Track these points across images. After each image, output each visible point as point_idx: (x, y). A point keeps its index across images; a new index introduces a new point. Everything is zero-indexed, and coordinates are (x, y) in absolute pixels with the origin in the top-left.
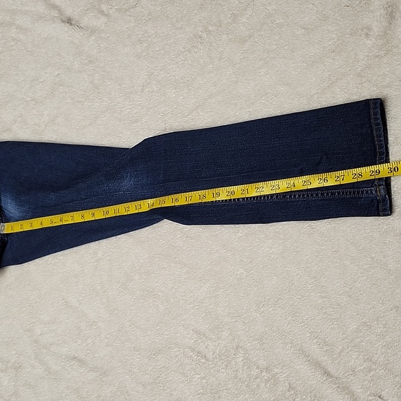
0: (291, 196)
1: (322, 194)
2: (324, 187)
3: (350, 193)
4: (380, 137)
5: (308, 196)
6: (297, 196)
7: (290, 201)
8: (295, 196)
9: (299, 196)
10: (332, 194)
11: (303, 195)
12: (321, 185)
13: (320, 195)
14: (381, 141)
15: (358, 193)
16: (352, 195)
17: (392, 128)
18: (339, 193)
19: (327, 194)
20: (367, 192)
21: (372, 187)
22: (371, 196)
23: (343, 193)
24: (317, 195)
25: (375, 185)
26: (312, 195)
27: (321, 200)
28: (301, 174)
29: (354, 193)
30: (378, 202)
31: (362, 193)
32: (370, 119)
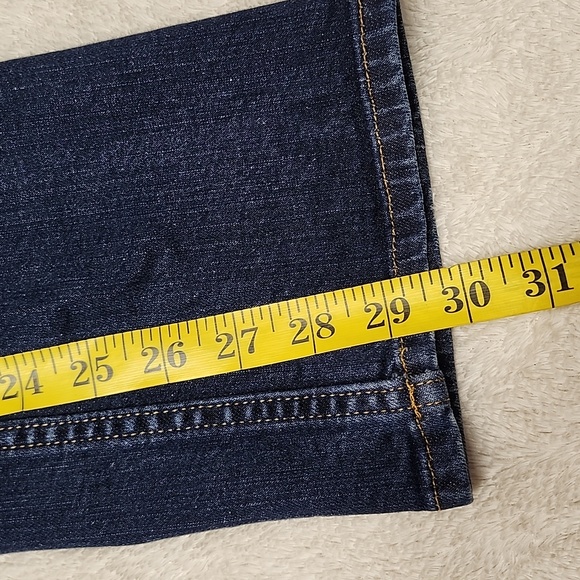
0: (21, 436)
1: (165, 420)
2: (169, 387)
3: (288, 408)
4: (402, 153)
5: (100, 429)
6: (51, 436)
7: (20, 461)
8: (40, 435)
9: (61, 433)
10: (208, 415)
11: (80, 430)
12: (157, 380)
13: (153, 424)
14: (403, 171)
15: (323, 406)
16: (297, 420)
17: (442, 118)
18: (238, 412)
19: (188, 418)
20: (362, 401)
21: (382, 377)
22: (382, 418)
23: (257, 410)
24: (141, 423)
25: (397, 369)
26: (118, 426)
27: (161, 448)
28: (67, 330)
29: (305, 406)
30: (414, 444)
31: (342, 405)
32: (353, 77)
